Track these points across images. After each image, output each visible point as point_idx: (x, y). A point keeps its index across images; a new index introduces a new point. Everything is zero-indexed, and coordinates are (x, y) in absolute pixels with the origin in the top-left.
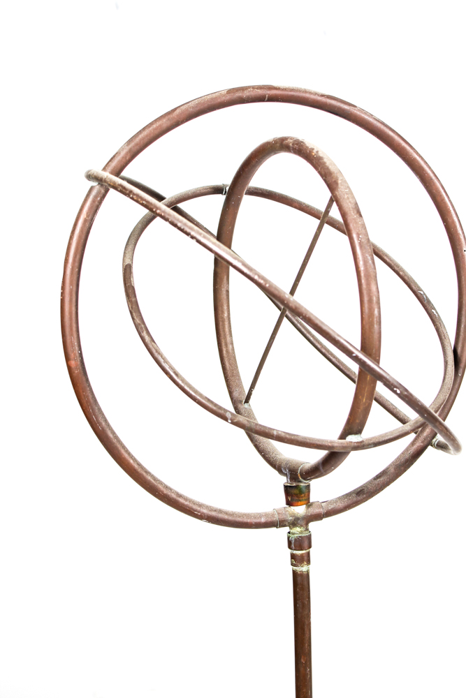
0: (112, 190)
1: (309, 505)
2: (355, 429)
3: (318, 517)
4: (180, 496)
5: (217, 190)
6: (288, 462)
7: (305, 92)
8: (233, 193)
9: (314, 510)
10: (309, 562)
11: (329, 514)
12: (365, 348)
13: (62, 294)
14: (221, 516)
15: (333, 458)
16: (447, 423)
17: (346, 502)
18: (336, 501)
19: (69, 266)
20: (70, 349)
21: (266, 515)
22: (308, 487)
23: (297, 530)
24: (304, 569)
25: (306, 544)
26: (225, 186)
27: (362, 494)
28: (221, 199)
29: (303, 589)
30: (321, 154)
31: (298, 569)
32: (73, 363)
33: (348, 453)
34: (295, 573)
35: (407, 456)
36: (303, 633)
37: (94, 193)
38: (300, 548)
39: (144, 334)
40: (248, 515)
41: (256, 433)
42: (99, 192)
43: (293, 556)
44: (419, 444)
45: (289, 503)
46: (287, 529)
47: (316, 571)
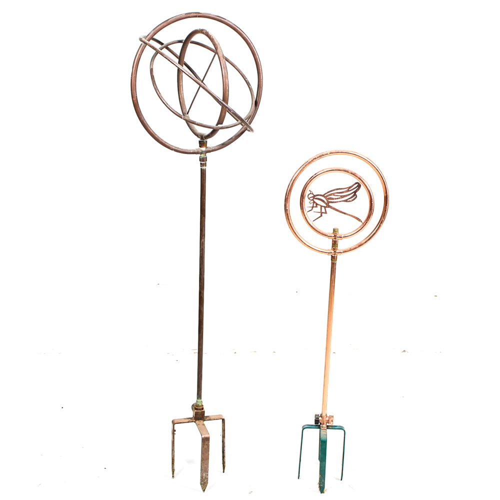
0: (147, 46)
1: (206, 147)
2: (220, 123)
3: (209, 152)
4: (166, 142)
5: (180, 42)
6: (200, 134)
7: (210, 14)
8: (185, 43)
9: (208, 149)
10: (206, 166)
11: (213, 151)
12: (224, 100)
13: (131, 77)
14: (178, 149)
15: (214, 131)
16: (251, 125)
17: (219, 147)
18: (215, 147)
19: (134, 69)
20: (133, 95)
21: (193, 150)
22: (207, 141)
23: (202, 155)
24: (204, 168)
25: (205, 160)
26: (183, 40)
27: (224, 145)
28: (181, 44)
29: (203, 174)
30: (213, 38)
31: (203, 168)
32: (134, 99)
33: (218, 130)
34: (201, 169)
35: (239, 133)
36: (203, 189)
37: (142, 46)
38: (203, 161)
39: (157, 91)
40: (187, 150)
41: (189, 123)
42: (144, 46)
43: (201, 164)
44: (243, 130)
45: (200, 147)
46: (199, 155)
47: (208, 169)
